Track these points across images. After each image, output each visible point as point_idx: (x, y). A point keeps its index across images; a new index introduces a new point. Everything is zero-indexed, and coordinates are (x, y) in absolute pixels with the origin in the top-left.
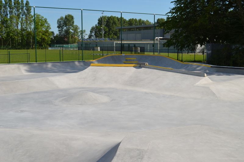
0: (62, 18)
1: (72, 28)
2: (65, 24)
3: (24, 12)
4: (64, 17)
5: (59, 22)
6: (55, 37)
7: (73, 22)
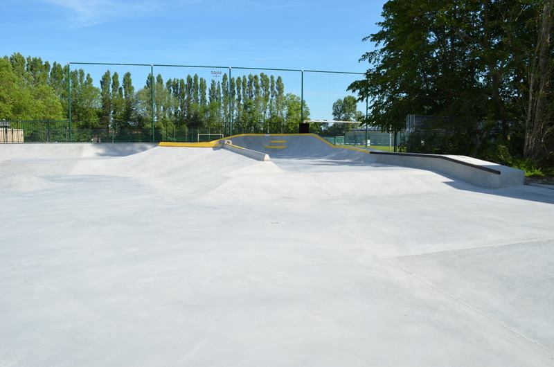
0: (339, 101)
1: (354, 115)
2: (344, 110)
3: (275, 92)
4: (343, 99)
5: (335, 106)
6: (329, 128)
7: (355, 107)
